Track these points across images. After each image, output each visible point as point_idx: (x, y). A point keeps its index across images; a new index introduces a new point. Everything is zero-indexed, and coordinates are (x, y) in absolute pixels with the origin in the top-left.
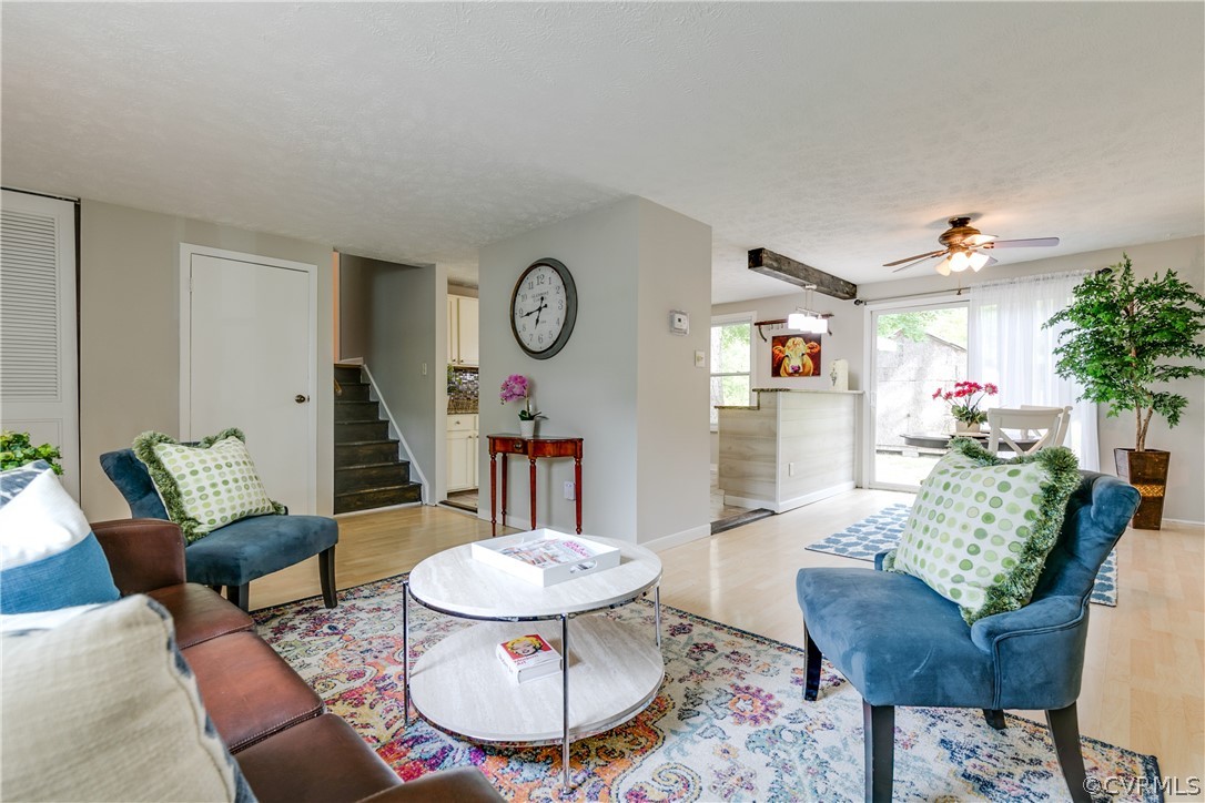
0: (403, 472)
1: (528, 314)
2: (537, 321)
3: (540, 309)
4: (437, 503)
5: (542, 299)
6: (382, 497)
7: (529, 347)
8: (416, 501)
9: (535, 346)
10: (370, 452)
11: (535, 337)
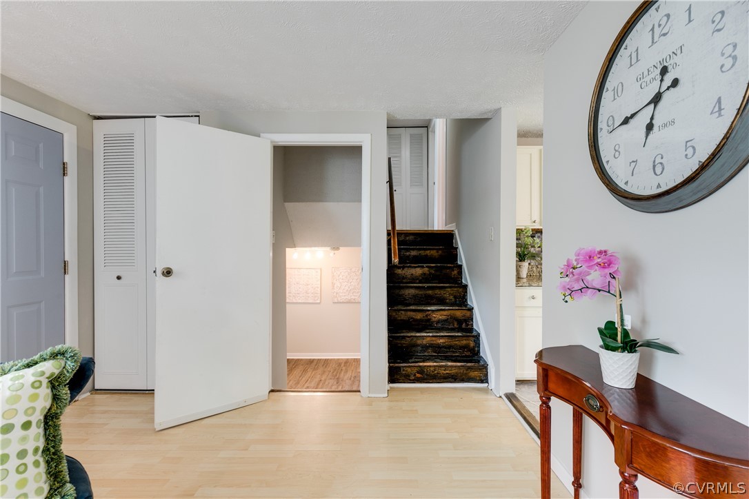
0: (472, 344)
1: (626, 121)
2: (650, 127)
3: (657, 99)
4: (502, 394)
5: (664, 71)
6: (442, 372)
7: (629, 189)
8: (482, 381)
9: (645, 185)
10: (444, 317)
11: (645, 165)
